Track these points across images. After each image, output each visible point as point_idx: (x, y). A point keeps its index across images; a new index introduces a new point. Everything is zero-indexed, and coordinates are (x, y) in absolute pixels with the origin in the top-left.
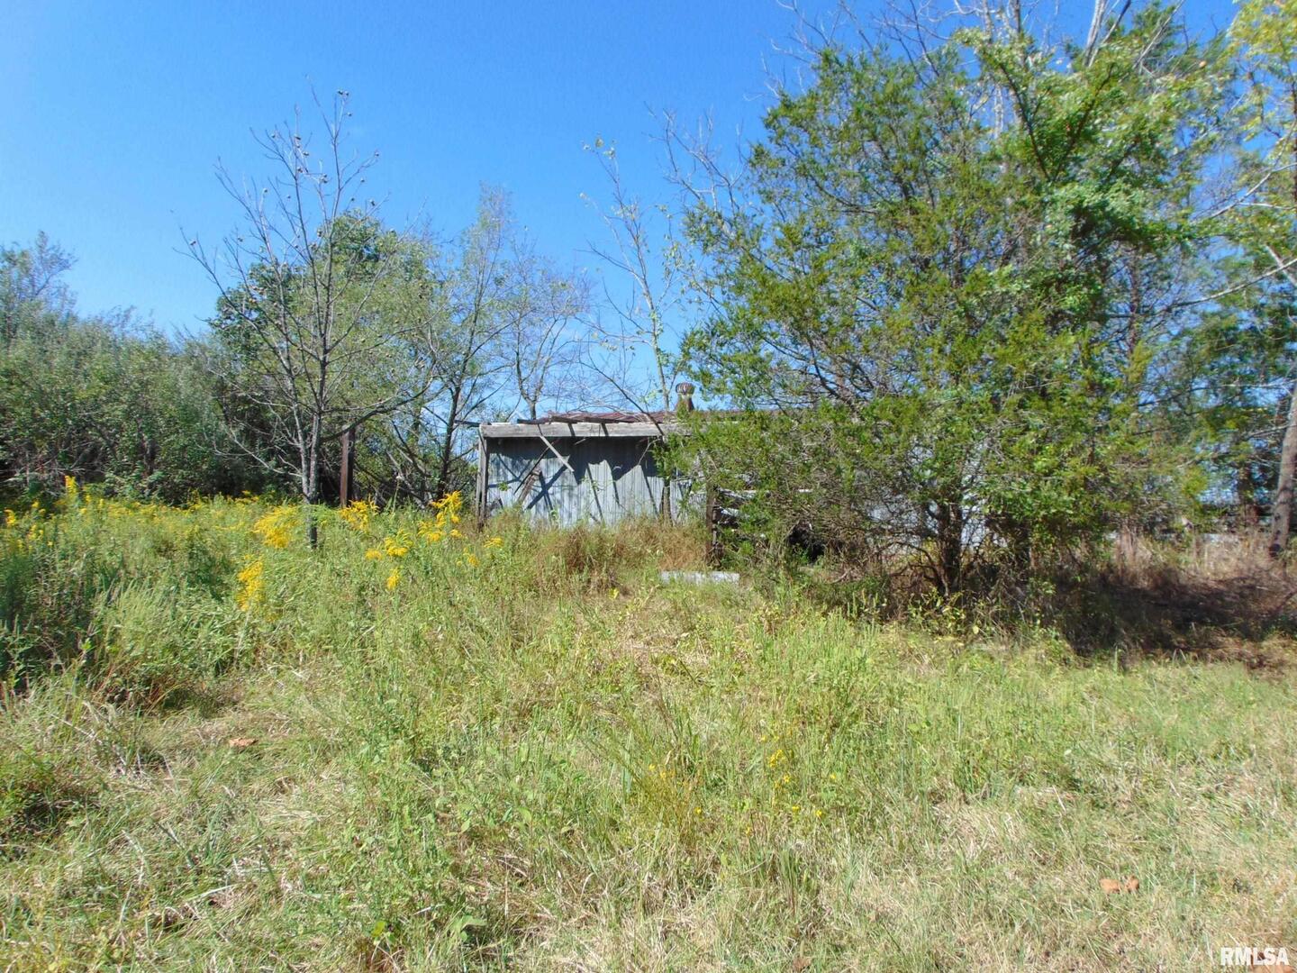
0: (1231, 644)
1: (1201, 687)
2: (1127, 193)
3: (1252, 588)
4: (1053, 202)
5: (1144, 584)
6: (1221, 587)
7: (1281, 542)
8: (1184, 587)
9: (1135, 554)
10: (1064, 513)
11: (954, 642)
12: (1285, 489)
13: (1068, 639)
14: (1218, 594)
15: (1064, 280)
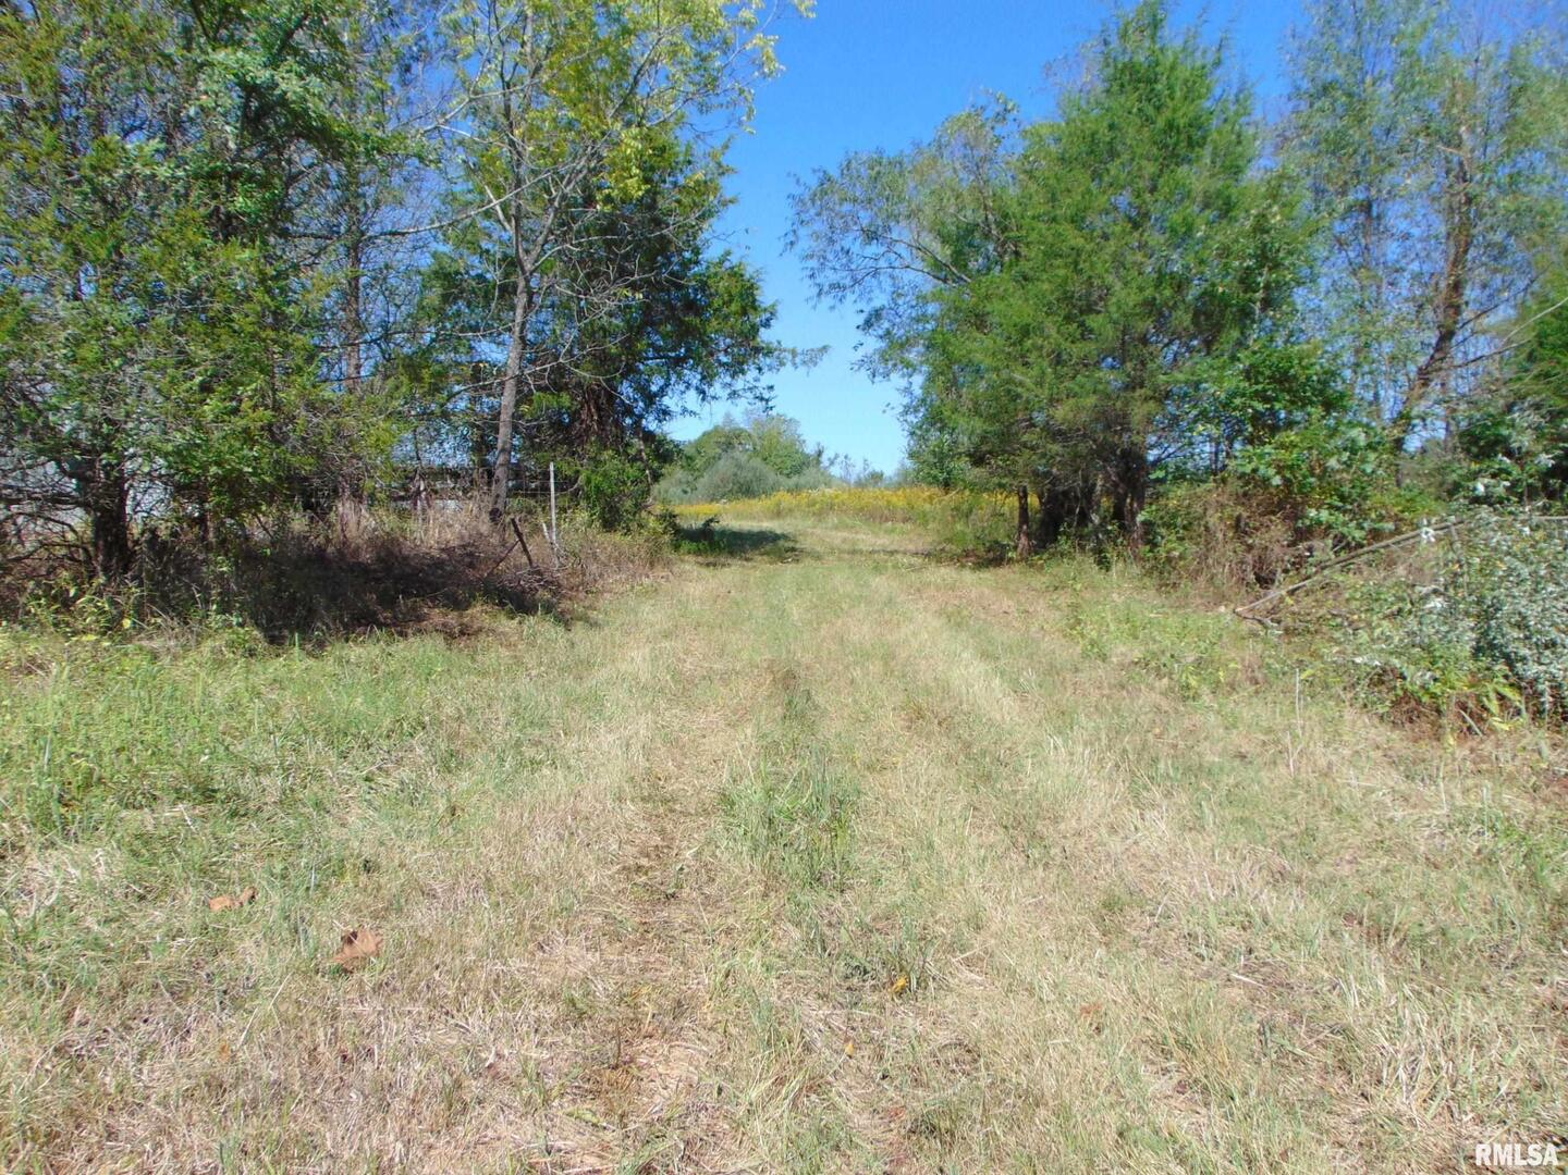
0: (437, 616)
1: (394, 665)
2: (301, 77)
3: (471, 555)
4: (211, 65)
5: (366, 557)
6: (444, 556)
7: (500, 506)
8: (406, 558)
9: (359, 523)
10: (240, 471)
11: (98, 641)
12: (503, 450)
13: (258, 625)
14: (438, 564)
15: (235, 175)
